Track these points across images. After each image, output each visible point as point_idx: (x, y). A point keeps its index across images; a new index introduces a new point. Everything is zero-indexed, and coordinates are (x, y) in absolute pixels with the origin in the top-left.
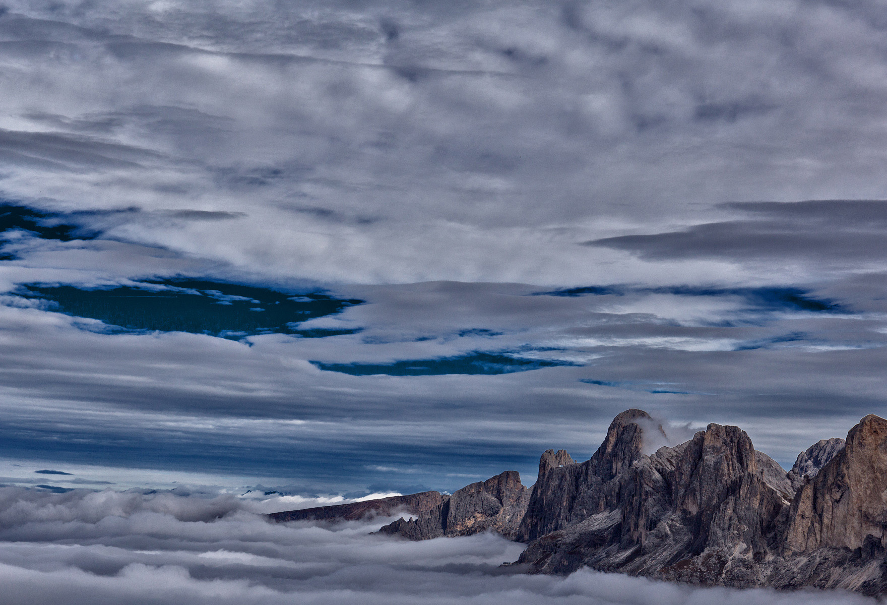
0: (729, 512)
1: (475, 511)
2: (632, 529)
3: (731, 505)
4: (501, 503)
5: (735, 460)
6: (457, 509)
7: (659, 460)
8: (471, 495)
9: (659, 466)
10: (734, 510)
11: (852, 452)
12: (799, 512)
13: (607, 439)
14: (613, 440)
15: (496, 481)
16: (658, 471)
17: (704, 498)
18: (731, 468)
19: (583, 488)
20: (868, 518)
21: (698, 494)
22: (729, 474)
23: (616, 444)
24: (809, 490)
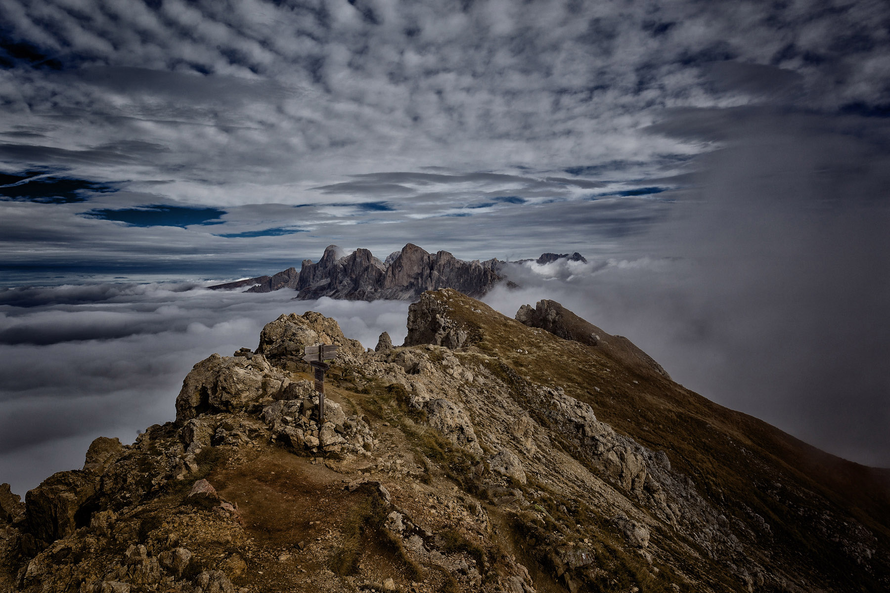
0: (366, 277)
1: (281, 281)
3: (366, 274)
4: (290, 278)
5: (367, 260)
6: (274, 281)
7: (342, 261)
8: (279, 277)
9: (342, 263)
11: (404, 255)
12: (388, 276)
13: (324, 255)
14: (326, 255)
15: (287, 271)
16: (342, 265)
17: (357, 273)
18: (365, 262)
19: (317, 272)
20: (409, 276)
21: (355, 272)
22: (365, 264)
23: (327, 257)
24: (391, 268)
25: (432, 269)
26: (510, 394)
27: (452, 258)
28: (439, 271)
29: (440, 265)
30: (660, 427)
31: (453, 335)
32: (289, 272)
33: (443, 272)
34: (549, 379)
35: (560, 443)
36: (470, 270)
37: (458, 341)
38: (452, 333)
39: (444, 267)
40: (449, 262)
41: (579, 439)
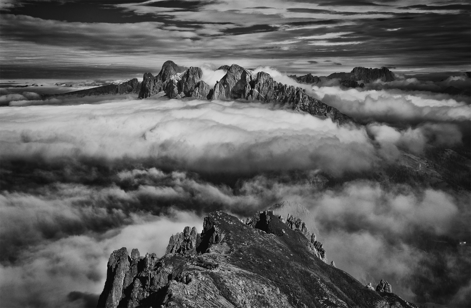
0: (197, 92)
1: (125, 90)
2: (171, 96)
4: (133, 88)
5: (198, 77)
6: (120, 90)
7: (177, 77)
8: (124, 86)
9: (177, 79)
10: (198, 91)
11: (229, 74)
12: (216, 91)
13: (162, 69)
14: (164, 70)
15: (131, 82)
16: (177, 80)
17: (190, 88)
18: (197, 79)
19: (156, 84)
20: (234, 92)
21: (188, 86)
22: (196, 81)
23: (165, 71)
24: (218, 85)
25: (253, 87)
26: (213, 282)
27: (271, 79)
28: (259, 90)
29: (259, 84)
30: (288, 277)
31: (219, 236)
32: (132, 82)
33: (262, 90)
34: (251, 257)
35: (222, 294)
36: (286, 89)
37: (221, 238)
38: (219, 235)
39: (263, 86)
40: (267, 82)
41: (228, 292)
